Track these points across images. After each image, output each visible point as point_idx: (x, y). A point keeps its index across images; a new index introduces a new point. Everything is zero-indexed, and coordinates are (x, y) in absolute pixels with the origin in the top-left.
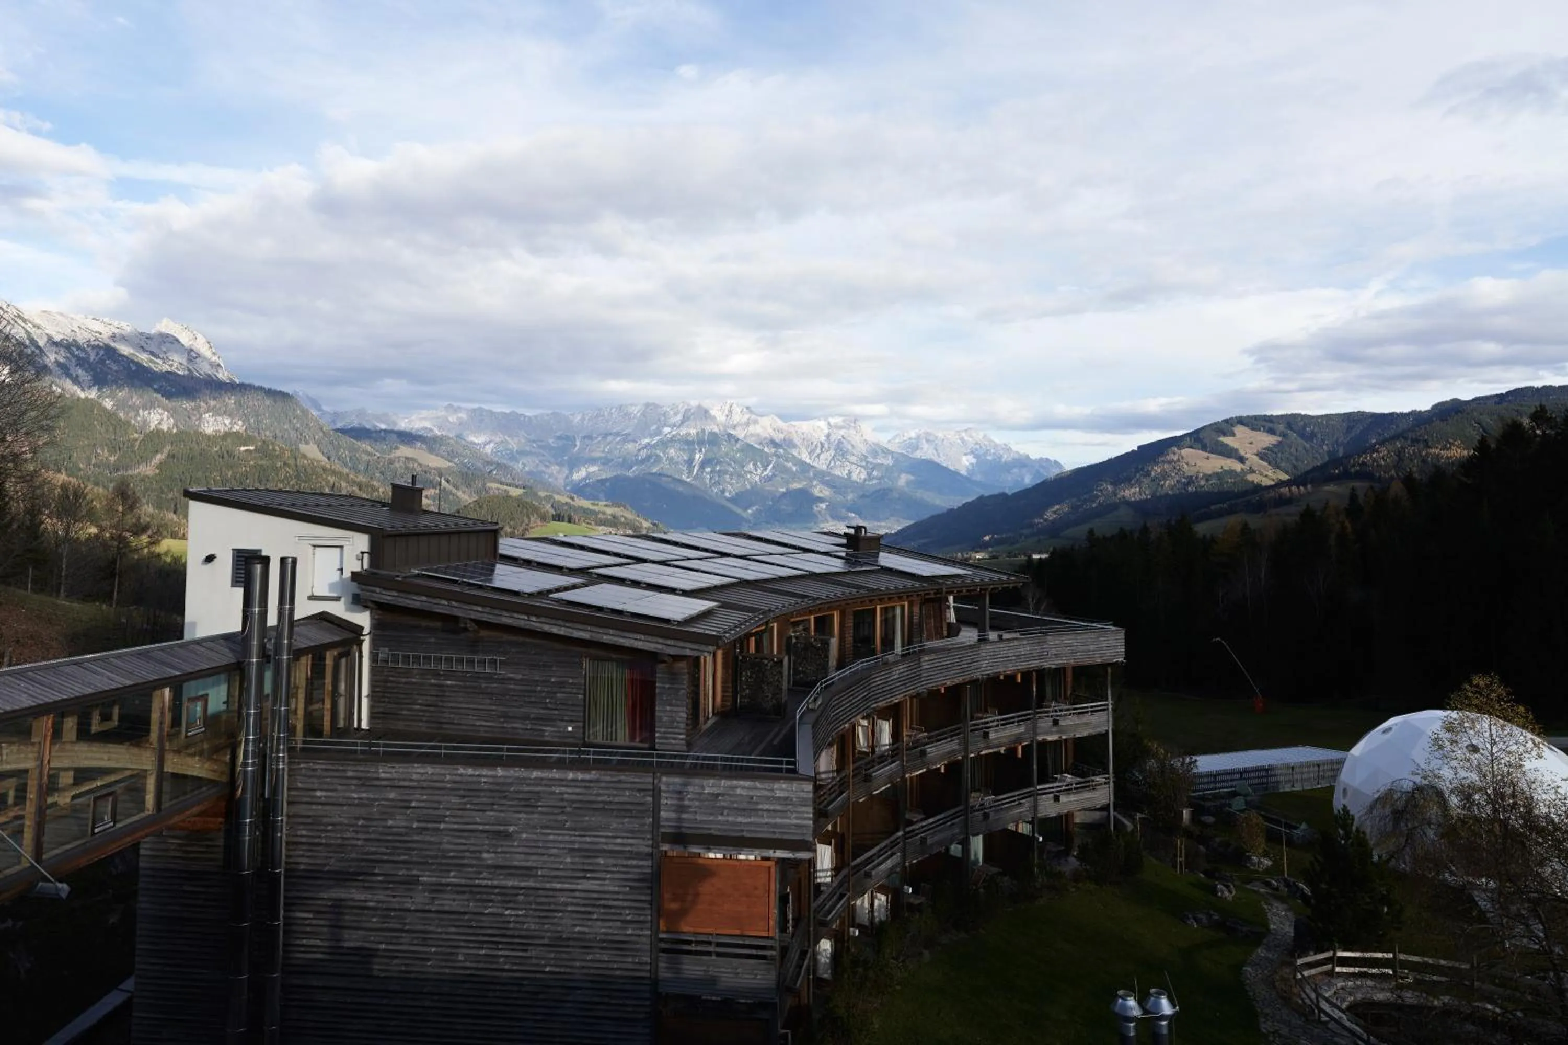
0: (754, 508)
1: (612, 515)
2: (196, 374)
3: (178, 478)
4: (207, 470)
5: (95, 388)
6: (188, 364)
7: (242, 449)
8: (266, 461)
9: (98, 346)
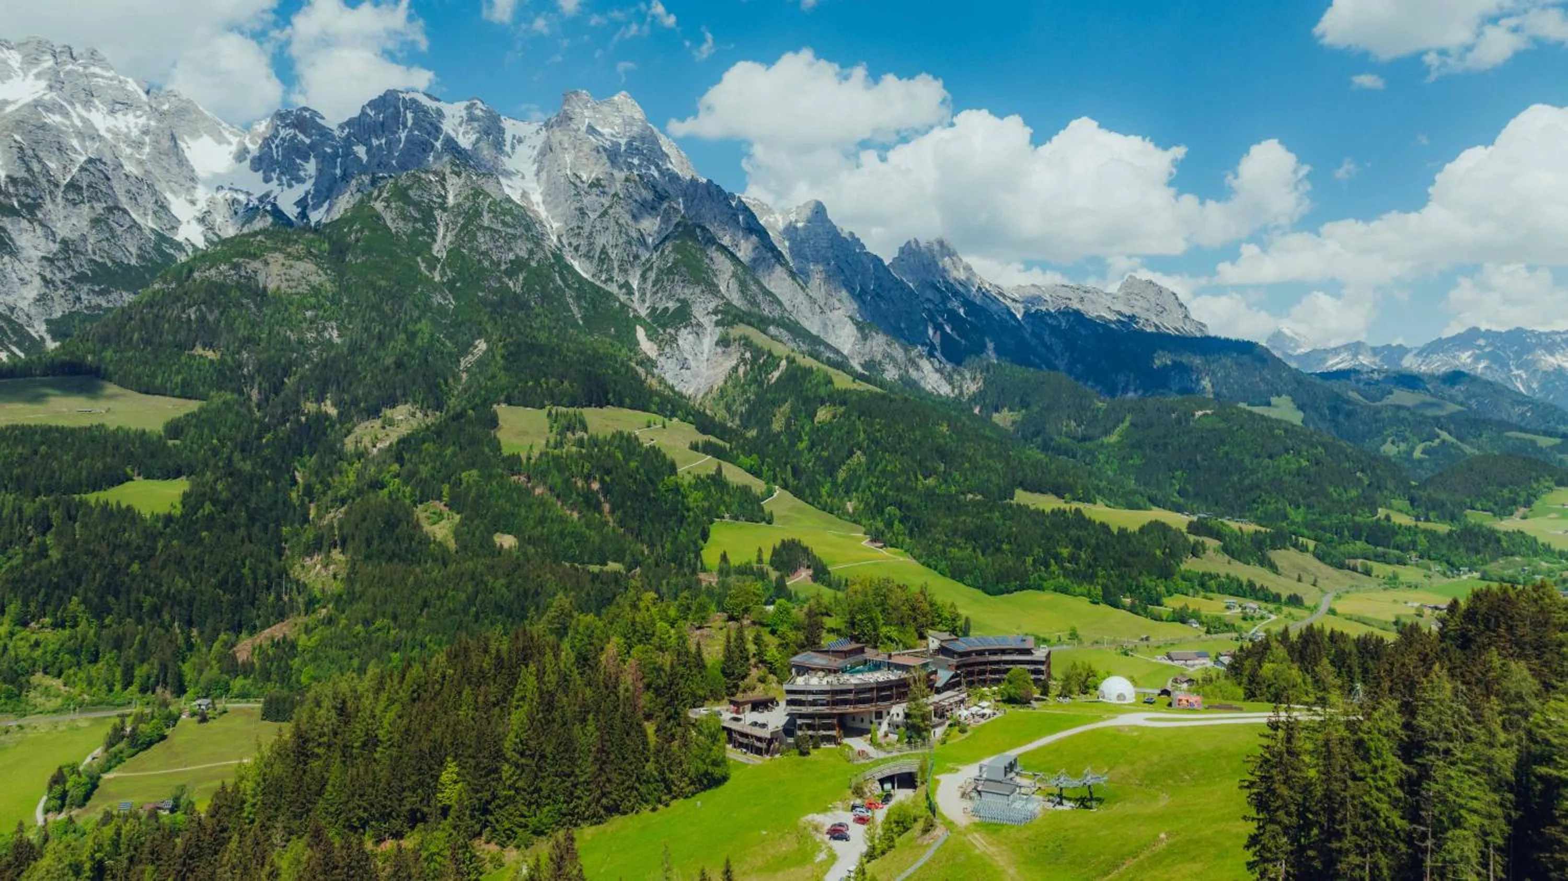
2: (1163, 329)
3: (1138, 445)
4: (1165, 437)
5: (1067, 354)
6: (1154, 319)
7: (1199, 413)
8: (1222, 425)
9: (1068, 313)
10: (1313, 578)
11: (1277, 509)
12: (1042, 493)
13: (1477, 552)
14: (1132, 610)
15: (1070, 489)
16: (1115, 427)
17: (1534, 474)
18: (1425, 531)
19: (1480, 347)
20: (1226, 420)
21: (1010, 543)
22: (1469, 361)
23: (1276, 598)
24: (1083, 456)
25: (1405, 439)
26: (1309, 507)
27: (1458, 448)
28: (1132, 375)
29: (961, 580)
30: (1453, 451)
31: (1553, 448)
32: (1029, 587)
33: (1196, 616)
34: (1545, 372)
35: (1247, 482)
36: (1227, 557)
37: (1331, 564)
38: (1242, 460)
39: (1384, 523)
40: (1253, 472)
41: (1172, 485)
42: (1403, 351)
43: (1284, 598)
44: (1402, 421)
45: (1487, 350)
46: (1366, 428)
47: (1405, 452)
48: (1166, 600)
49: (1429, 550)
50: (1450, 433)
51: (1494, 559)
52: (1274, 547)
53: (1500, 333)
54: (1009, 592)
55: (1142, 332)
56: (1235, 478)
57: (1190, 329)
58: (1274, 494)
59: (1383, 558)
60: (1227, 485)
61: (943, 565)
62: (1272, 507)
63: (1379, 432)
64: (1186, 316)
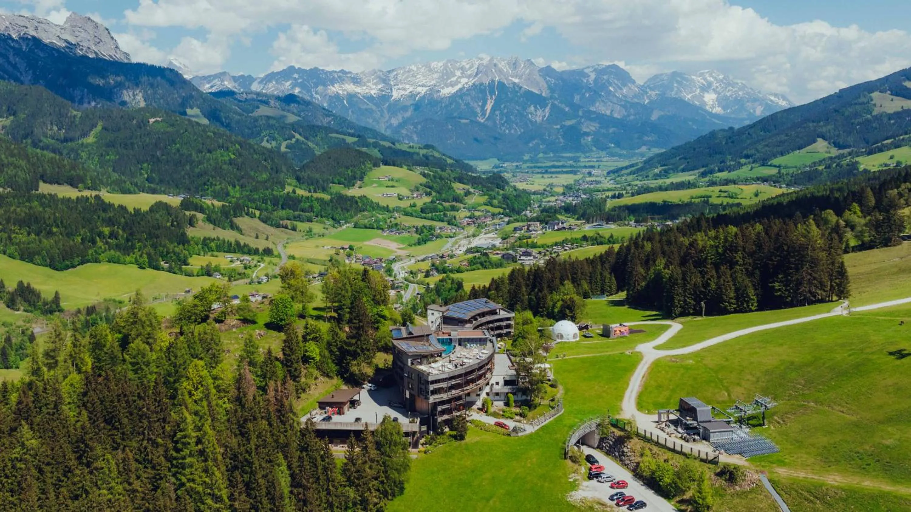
0: (534, 142)
1: (423, 155)
2: (101, 56)
3: (111, 145)
4: (131, 138)
5: (31, 72)
6: (93, 48)
7: (152, 120)
8: (170, 129)
9: (27, 38)
10: (266, 236)
11: (222, 189)
12: (60, 184)
13: (348, 211)
14: (170, 270)
15: (82, 180)
16: (91, 130)
17: (362, 160)
18: (317, 199)
19: (295, 79)
20: (173, 125)
21: (57, 226)
22: (290, 87)
23: (256, 252)
24: (68, 153)
25: (274, 139)
26: (242, 186)
27: (306, 144)
28: (86, 90)
29: (31, 261)
30: (303, 146)
31: (354, 143)
32: (88, 261)
33: (217, 269)
34: (330, 96)
35: (197, 170)
36: (212, 226)
37: (272, 225)
38: (191, 155)
39: (292, 195)
40: (200, 163)
41: (141, 174)
42: (250, 79)
43: (261, 250)
44: (270, 127)
45: (299, 81)
46: (250, 131)
47: (276, 147)
48: (190, 260)
49: (321, 211)
50: (300, 134)
51: (356, 214)
52: (236, 216)
53: (306, 70)
54: (74, 267)
55: (85, 57)
56: (188, 167)
57: (119, 57)
58: (218, 178)
59: (298, 218)
60: (183, 173)
61: (12, 249)
62: (218, 187)
63: (259, 133)
64: (117, 47)
